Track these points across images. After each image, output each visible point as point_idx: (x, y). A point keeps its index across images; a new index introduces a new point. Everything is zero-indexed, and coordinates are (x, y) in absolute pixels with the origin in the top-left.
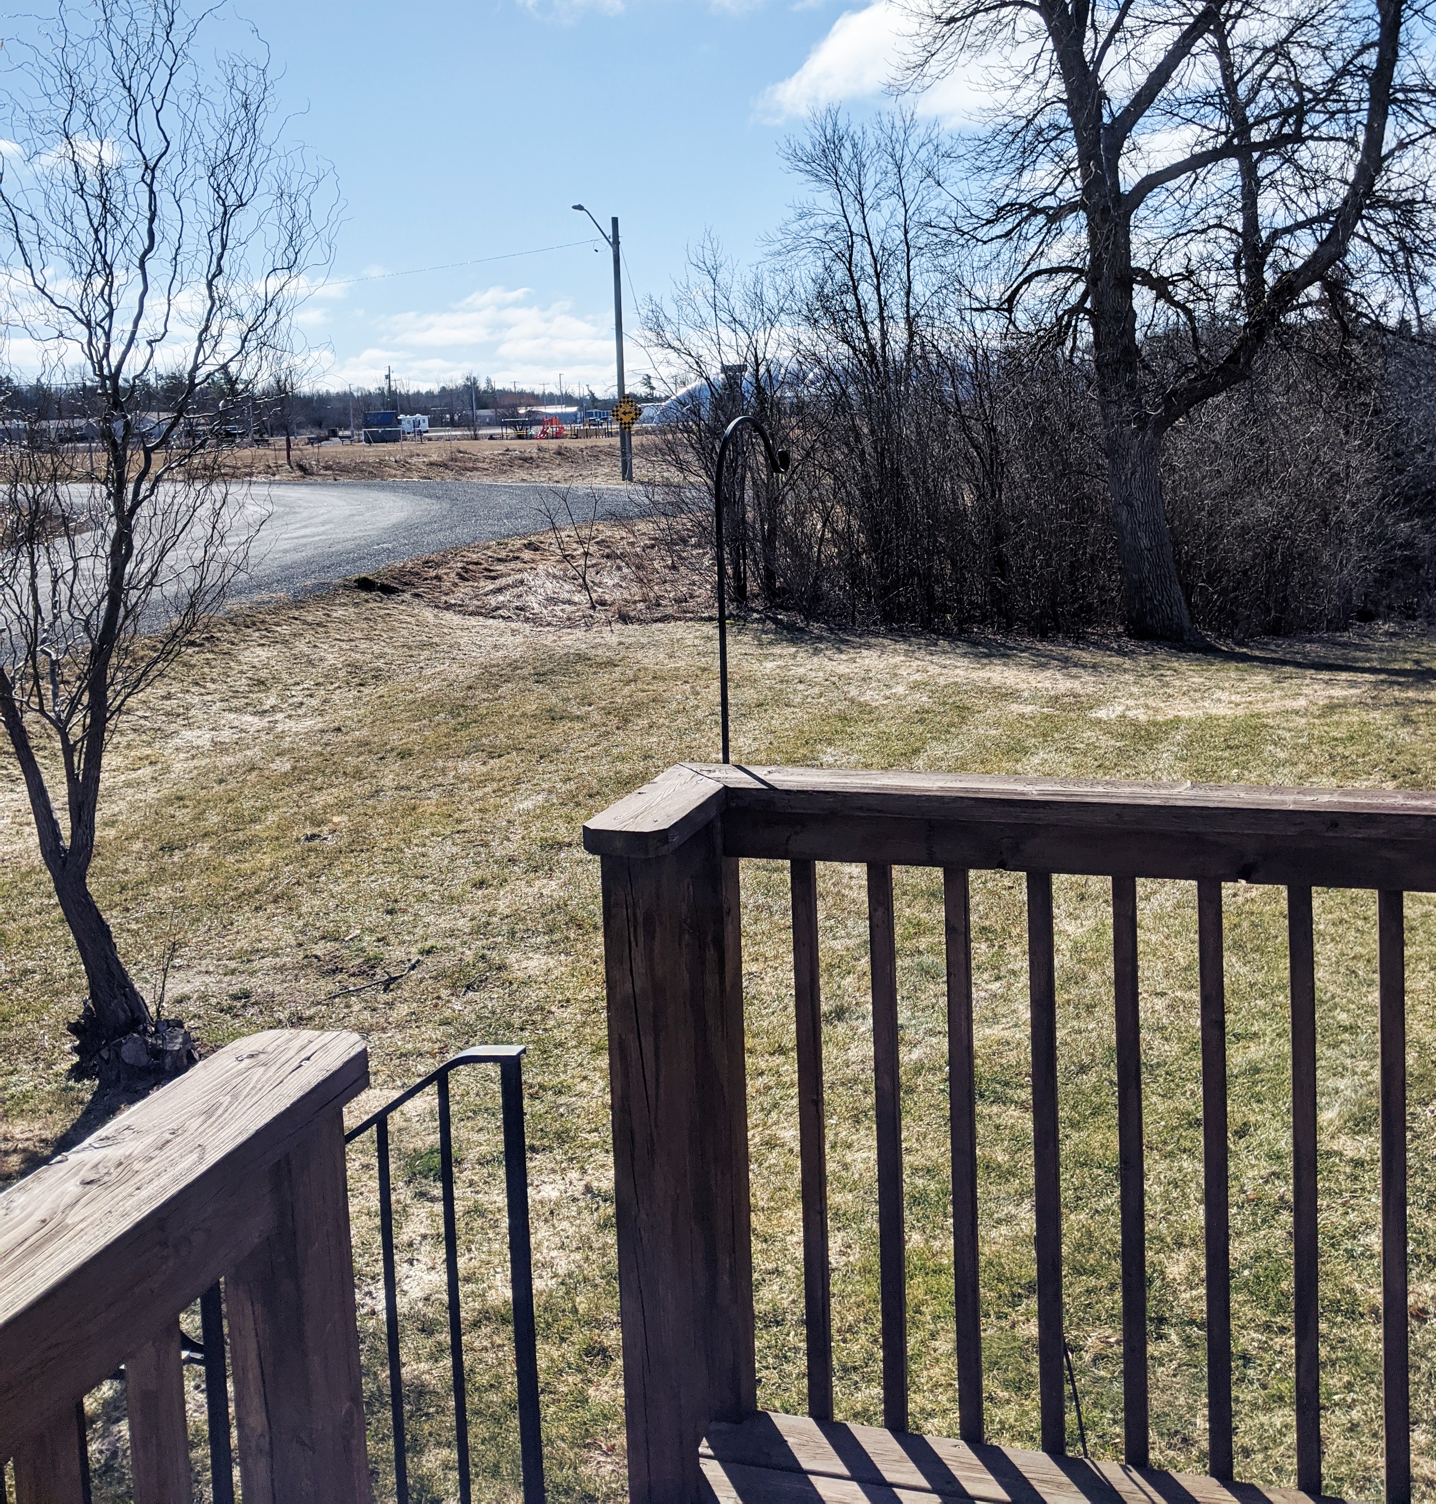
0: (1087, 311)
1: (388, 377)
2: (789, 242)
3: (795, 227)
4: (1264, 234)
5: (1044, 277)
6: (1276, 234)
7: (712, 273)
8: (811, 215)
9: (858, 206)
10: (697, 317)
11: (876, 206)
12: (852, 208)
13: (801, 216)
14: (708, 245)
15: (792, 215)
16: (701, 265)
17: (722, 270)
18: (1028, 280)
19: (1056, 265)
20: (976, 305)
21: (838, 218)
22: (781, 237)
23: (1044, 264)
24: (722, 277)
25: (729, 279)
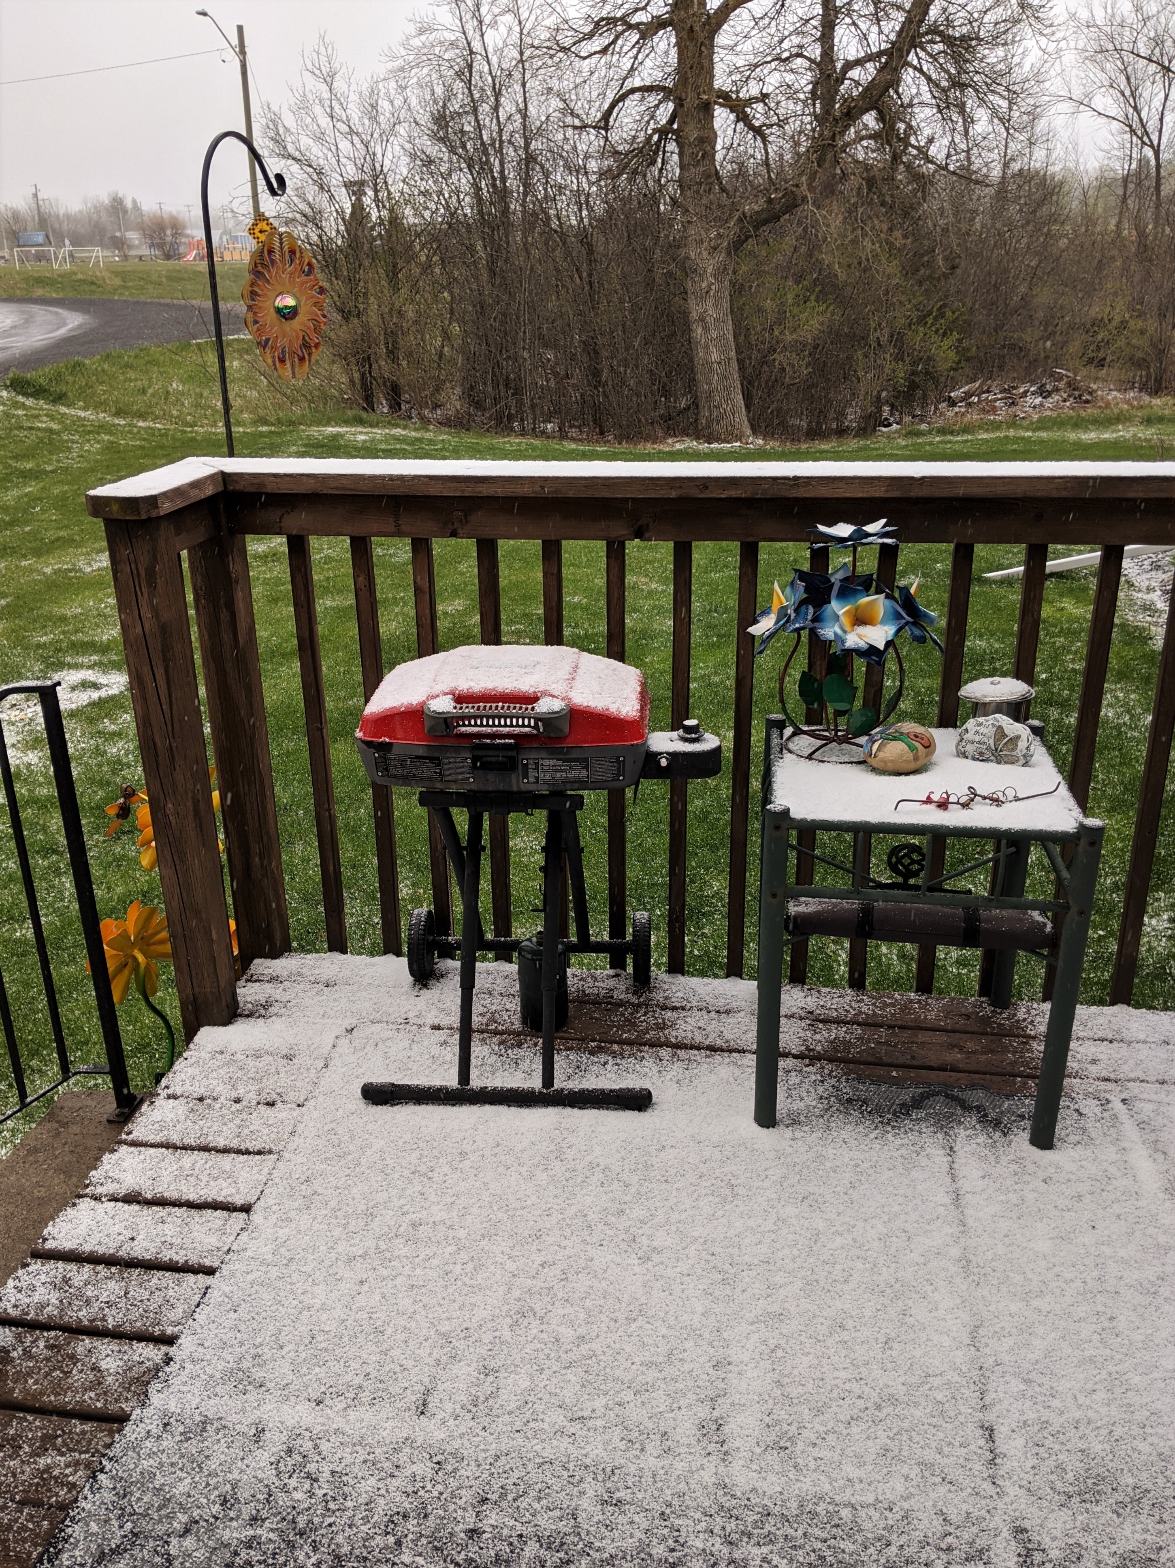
0: (674, 132)
1: (35, 195)
2: (411, 58)
3: (417, 42)
4: (839, 65)
5: (637, 96)
6: (849, 65)
7: (329, 80)
8: (431, 29)
9: (476, 23)
10: (315, 127)
11: (494, 24)
12: (471, 25)
13: (421, 32)
14: (322, 50)
15: (412, 29)
16: (317, 72)
17: (337, 77)
18: (622, 98)
19: (648, 84)
20: (577, 122)
21: (458, 34)
22: (404, 53)
23: (637, 83)
24: (339, 85)
25: (345, 88)
